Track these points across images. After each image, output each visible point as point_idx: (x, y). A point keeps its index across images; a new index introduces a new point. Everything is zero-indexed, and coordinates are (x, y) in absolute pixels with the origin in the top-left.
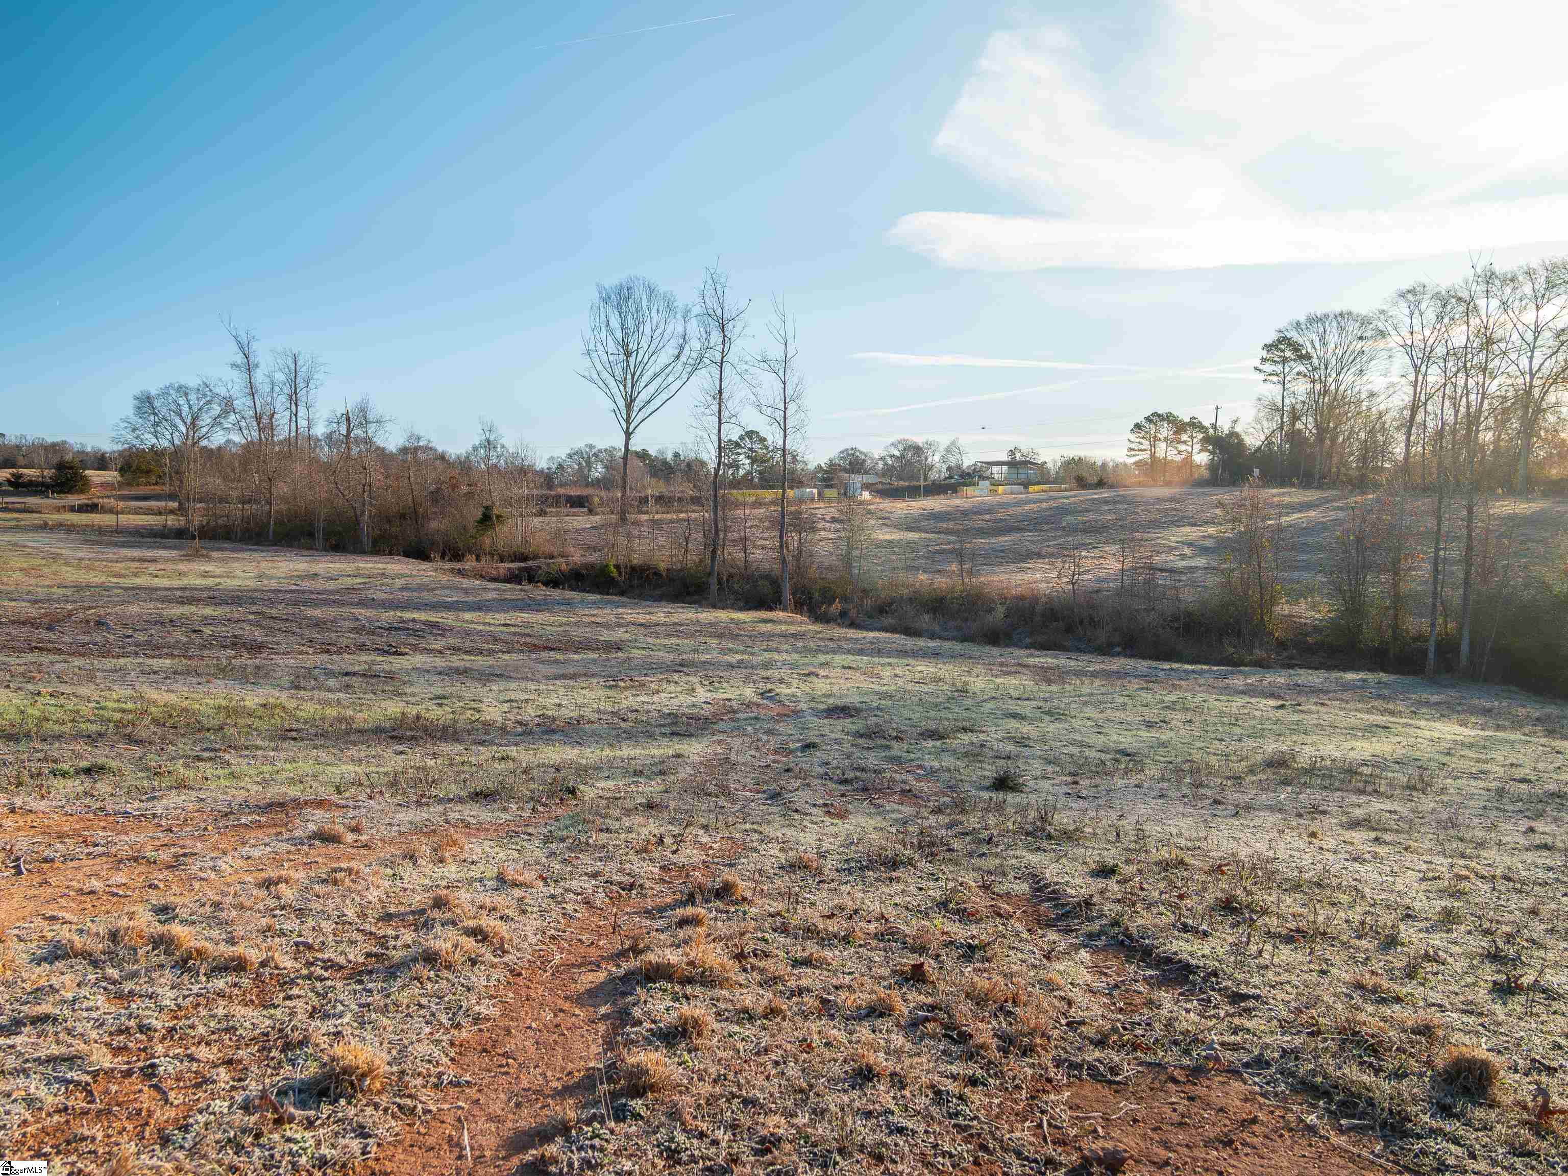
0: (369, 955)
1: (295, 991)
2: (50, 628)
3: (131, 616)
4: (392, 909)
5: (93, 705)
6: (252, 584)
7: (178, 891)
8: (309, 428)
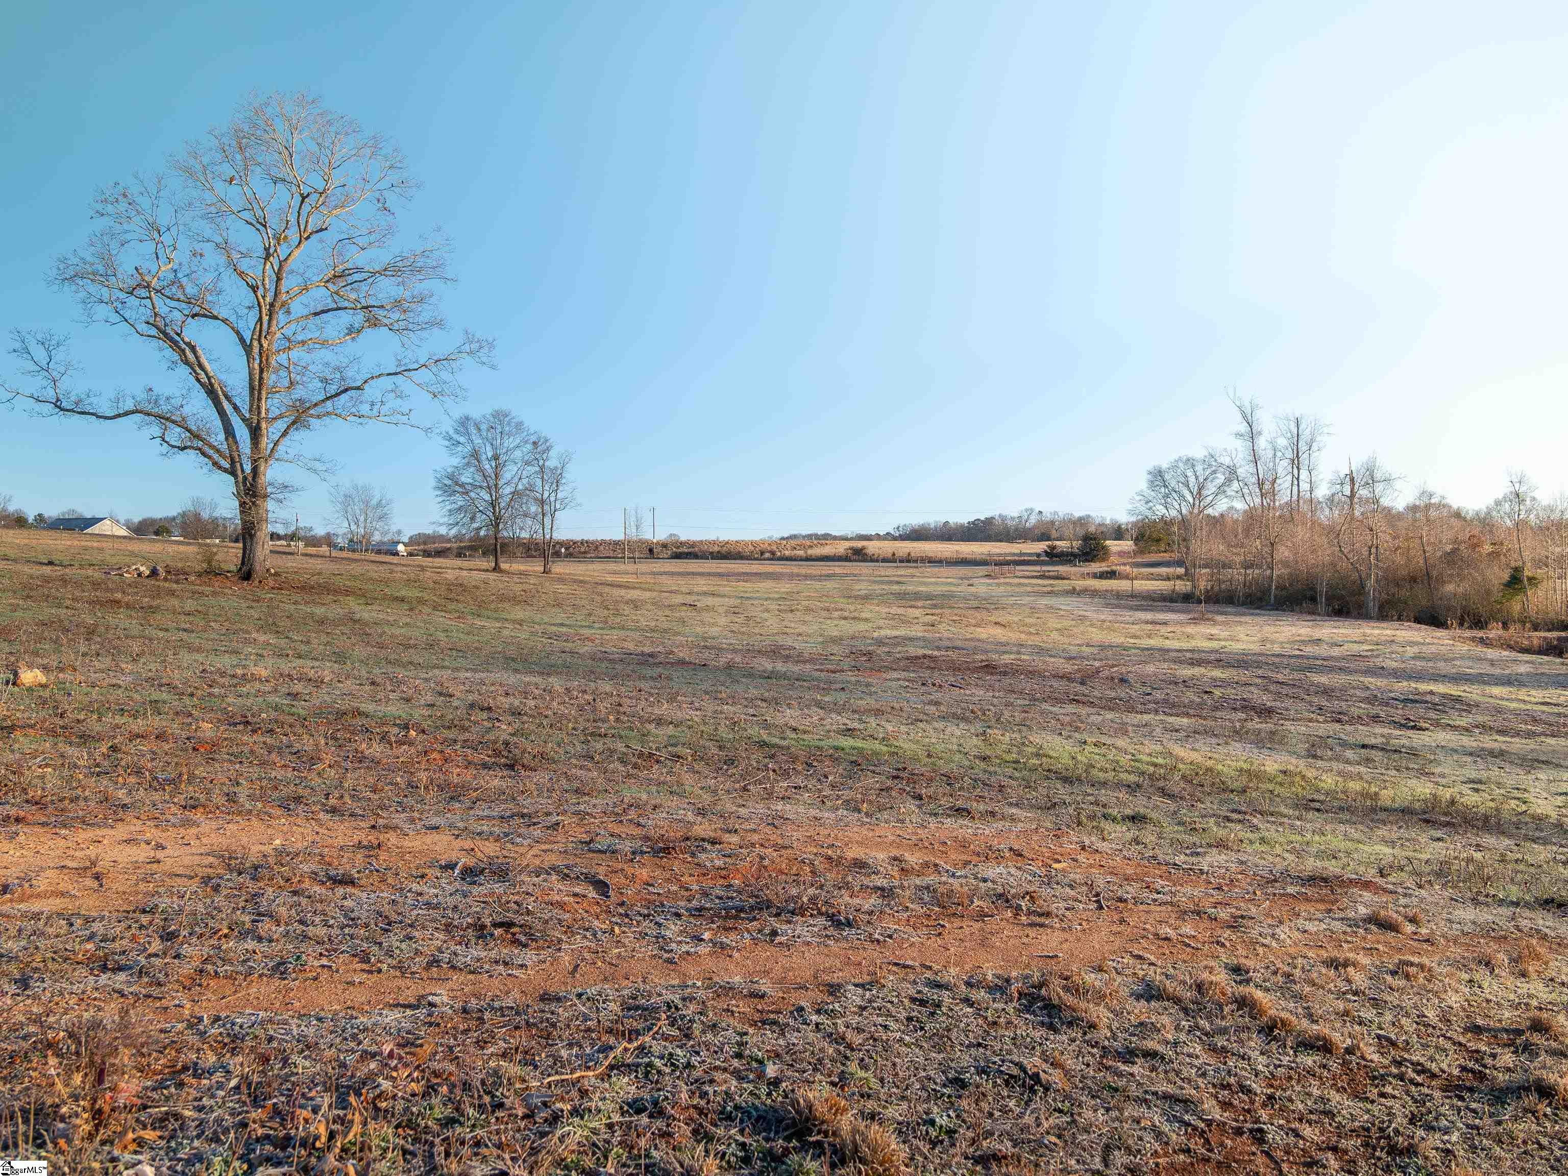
0: (1464, 1069)
1: (1388, 1089)
2: (1083, 683)
3: (1148, 675)
4: (1480, 1022)
5: (1130, 757)
6: (1255, 648)
7: (1244, 953)
8: (1311, 492)
